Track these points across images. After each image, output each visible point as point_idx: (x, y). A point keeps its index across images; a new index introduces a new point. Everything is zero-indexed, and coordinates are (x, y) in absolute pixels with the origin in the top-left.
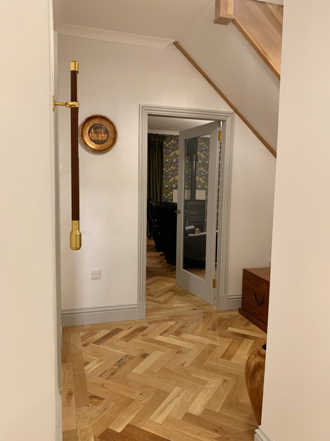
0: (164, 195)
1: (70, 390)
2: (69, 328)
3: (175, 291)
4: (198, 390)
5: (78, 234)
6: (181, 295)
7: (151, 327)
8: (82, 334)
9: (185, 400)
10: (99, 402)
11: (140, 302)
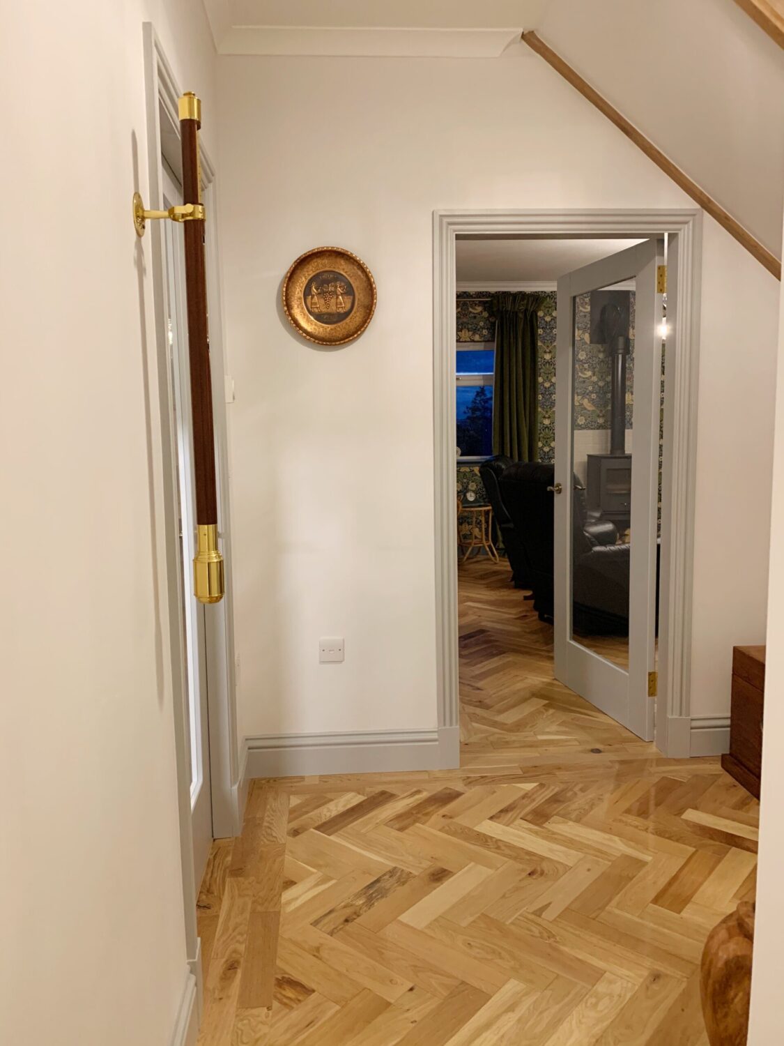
0: (540, 444)
1: (234, 955)
2: (268, 782)
3: (550, 699)
4: (570, 996)
5: (215, 561)
6: (565, 710)
7: (472, 793)
8: (295, 801)
9: (529, 1024)
10: (299, 1001)
11: (445, 725)
